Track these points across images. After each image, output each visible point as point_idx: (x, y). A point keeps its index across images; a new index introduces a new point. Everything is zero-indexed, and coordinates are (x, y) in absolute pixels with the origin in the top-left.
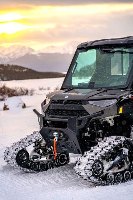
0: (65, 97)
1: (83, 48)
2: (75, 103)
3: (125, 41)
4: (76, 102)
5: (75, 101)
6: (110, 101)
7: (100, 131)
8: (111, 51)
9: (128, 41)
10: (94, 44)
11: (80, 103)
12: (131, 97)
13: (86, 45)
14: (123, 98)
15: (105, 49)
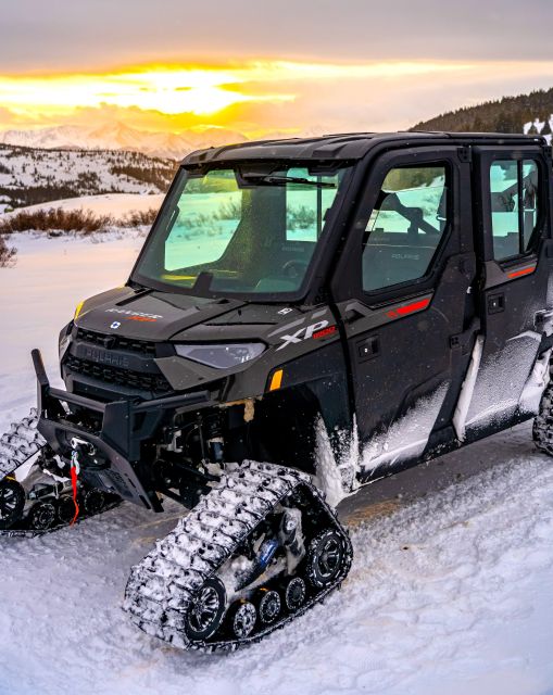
0: (112, 326)
1: (196, 166)
2: (135, 350)
3: (307, 151)
4: (139, 346)
5: (137, 342)
6: (243, 349)
7: (216, 440)
8: (268, 180)
9: (316, 152)
10: (224, 156)
11: (149, 351)
12: (314, 333)
13: (203, 157)
14: (285, 341)
15: (251, 174)
